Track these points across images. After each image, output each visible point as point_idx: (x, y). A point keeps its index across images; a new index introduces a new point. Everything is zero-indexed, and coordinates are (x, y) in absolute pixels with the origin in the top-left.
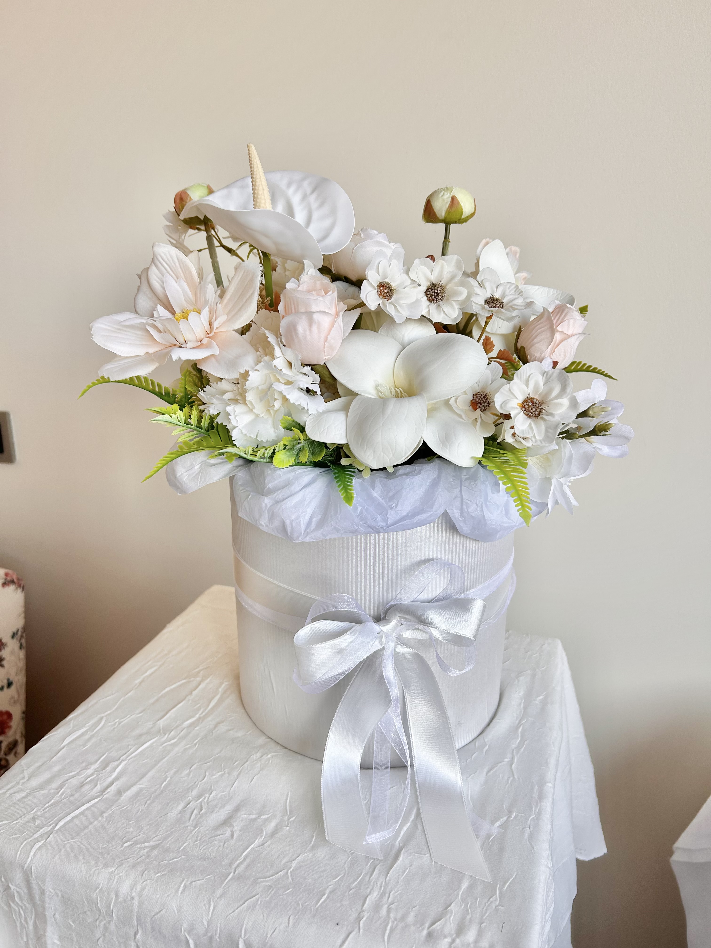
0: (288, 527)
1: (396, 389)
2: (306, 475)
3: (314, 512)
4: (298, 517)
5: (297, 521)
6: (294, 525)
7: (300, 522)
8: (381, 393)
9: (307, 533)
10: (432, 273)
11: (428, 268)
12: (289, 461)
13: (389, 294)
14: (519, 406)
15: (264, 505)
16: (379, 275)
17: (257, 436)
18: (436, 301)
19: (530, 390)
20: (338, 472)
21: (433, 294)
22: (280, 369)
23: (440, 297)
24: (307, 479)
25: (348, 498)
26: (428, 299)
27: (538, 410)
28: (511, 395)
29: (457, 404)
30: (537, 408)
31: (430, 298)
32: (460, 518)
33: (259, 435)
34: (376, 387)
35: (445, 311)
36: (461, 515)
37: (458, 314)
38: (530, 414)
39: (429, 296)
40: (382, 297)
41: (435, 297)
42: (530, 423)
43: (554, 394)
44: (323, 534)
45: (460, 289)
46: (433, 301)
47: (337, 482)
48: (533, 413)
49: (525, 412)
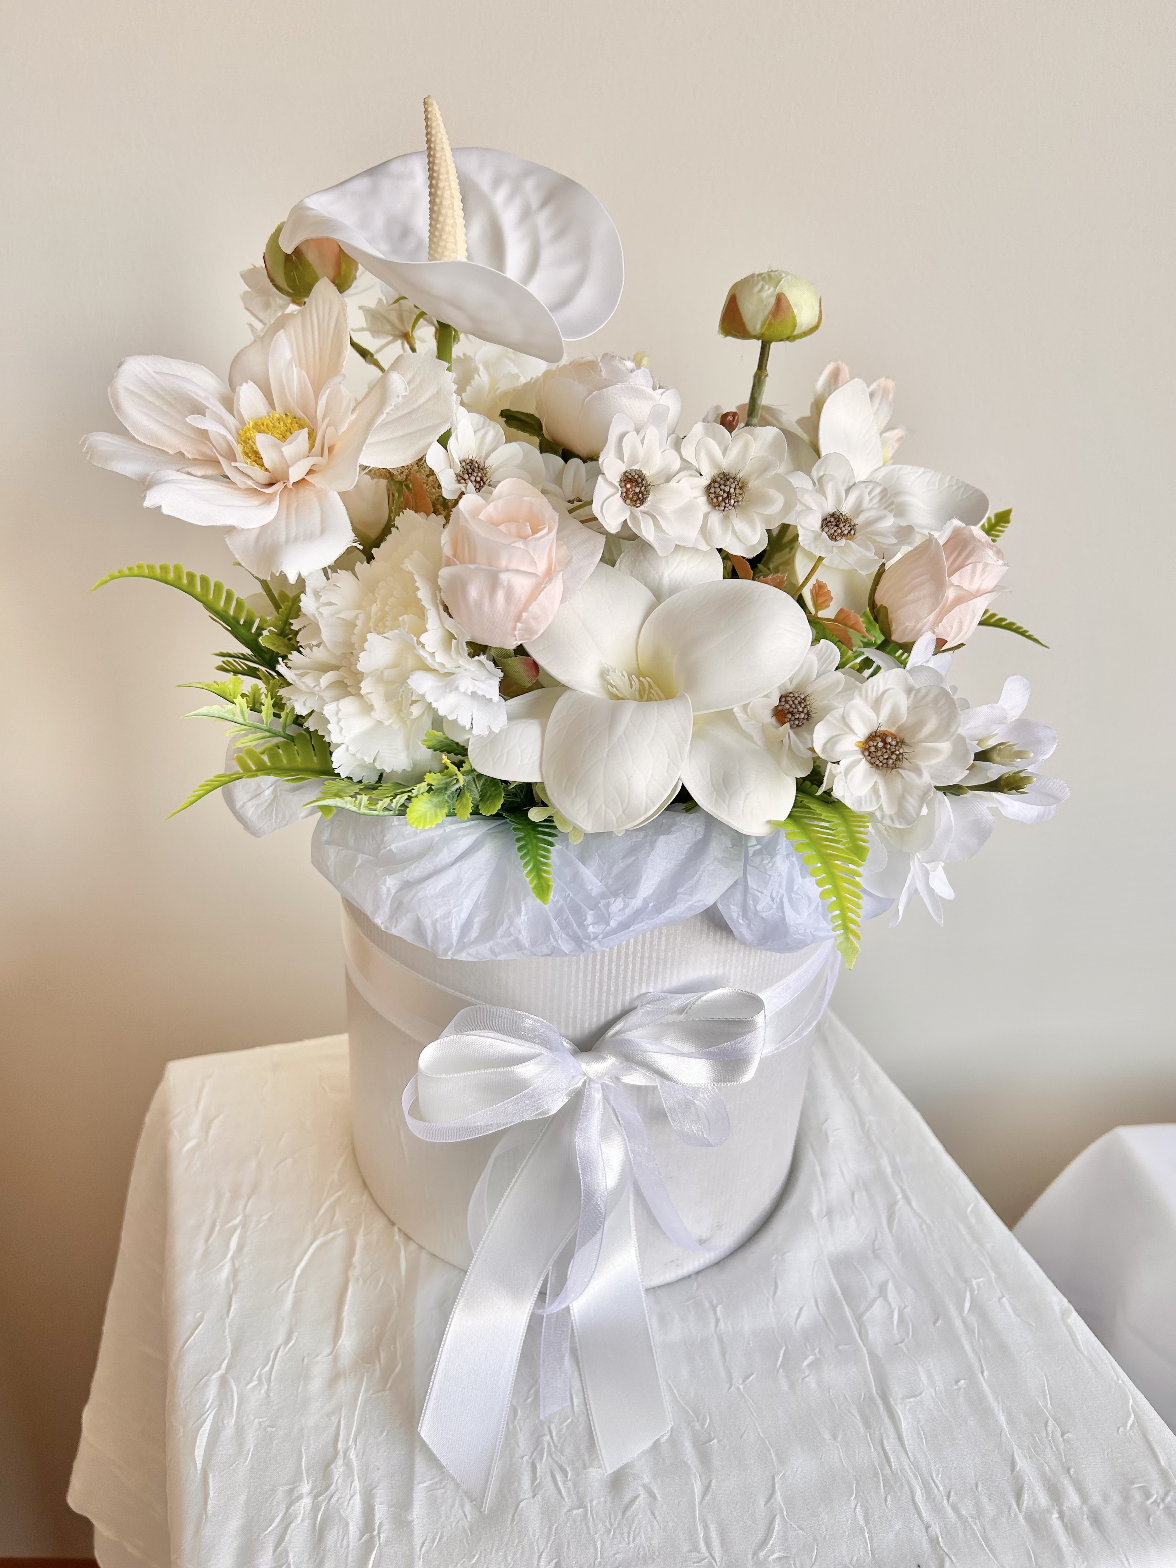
0: (428, 931)
1: (641, 678)
2: (464, 836)
3: (476, 905)
4: (447, 915)
5: (446, 921)
6: (439, 929)
7: (450, 923)
8: (612, 686)
9: (462, 946)
10: (724, 455)
11: (719, 444)
12: (436, 815)
13: (643, 495)
14: (857, 746)
15: (384, 890)
16: (624, 462)
17: (374, 761)
18: (725, 507)
19: (881, 720)
20: (525, 836)
21: (722, 493)
22: (431, 651)
23: (732, 502)
24: (465, 842)
25: (542, 889)
26: (710, 501)
27: (894, 757)
28: (846, 729)
29: (747, 715)
30: (893, 753)
31: (715, 500)
32: (741, 921)
33: (378, 759)
34: (603, 674)
35: (736, 528)
36: (743, 915)
37: (761, 539)
38: (878, 762)
39: (713, 496)
40: (629, 501)
41: (724, 500)
42: (876, 782)
43: (927, 730)
44: (492, 950)
45: (772, 492)
46: (719, 506)
47: (522, 857)
48: (884, 761)
49: (870, 758)
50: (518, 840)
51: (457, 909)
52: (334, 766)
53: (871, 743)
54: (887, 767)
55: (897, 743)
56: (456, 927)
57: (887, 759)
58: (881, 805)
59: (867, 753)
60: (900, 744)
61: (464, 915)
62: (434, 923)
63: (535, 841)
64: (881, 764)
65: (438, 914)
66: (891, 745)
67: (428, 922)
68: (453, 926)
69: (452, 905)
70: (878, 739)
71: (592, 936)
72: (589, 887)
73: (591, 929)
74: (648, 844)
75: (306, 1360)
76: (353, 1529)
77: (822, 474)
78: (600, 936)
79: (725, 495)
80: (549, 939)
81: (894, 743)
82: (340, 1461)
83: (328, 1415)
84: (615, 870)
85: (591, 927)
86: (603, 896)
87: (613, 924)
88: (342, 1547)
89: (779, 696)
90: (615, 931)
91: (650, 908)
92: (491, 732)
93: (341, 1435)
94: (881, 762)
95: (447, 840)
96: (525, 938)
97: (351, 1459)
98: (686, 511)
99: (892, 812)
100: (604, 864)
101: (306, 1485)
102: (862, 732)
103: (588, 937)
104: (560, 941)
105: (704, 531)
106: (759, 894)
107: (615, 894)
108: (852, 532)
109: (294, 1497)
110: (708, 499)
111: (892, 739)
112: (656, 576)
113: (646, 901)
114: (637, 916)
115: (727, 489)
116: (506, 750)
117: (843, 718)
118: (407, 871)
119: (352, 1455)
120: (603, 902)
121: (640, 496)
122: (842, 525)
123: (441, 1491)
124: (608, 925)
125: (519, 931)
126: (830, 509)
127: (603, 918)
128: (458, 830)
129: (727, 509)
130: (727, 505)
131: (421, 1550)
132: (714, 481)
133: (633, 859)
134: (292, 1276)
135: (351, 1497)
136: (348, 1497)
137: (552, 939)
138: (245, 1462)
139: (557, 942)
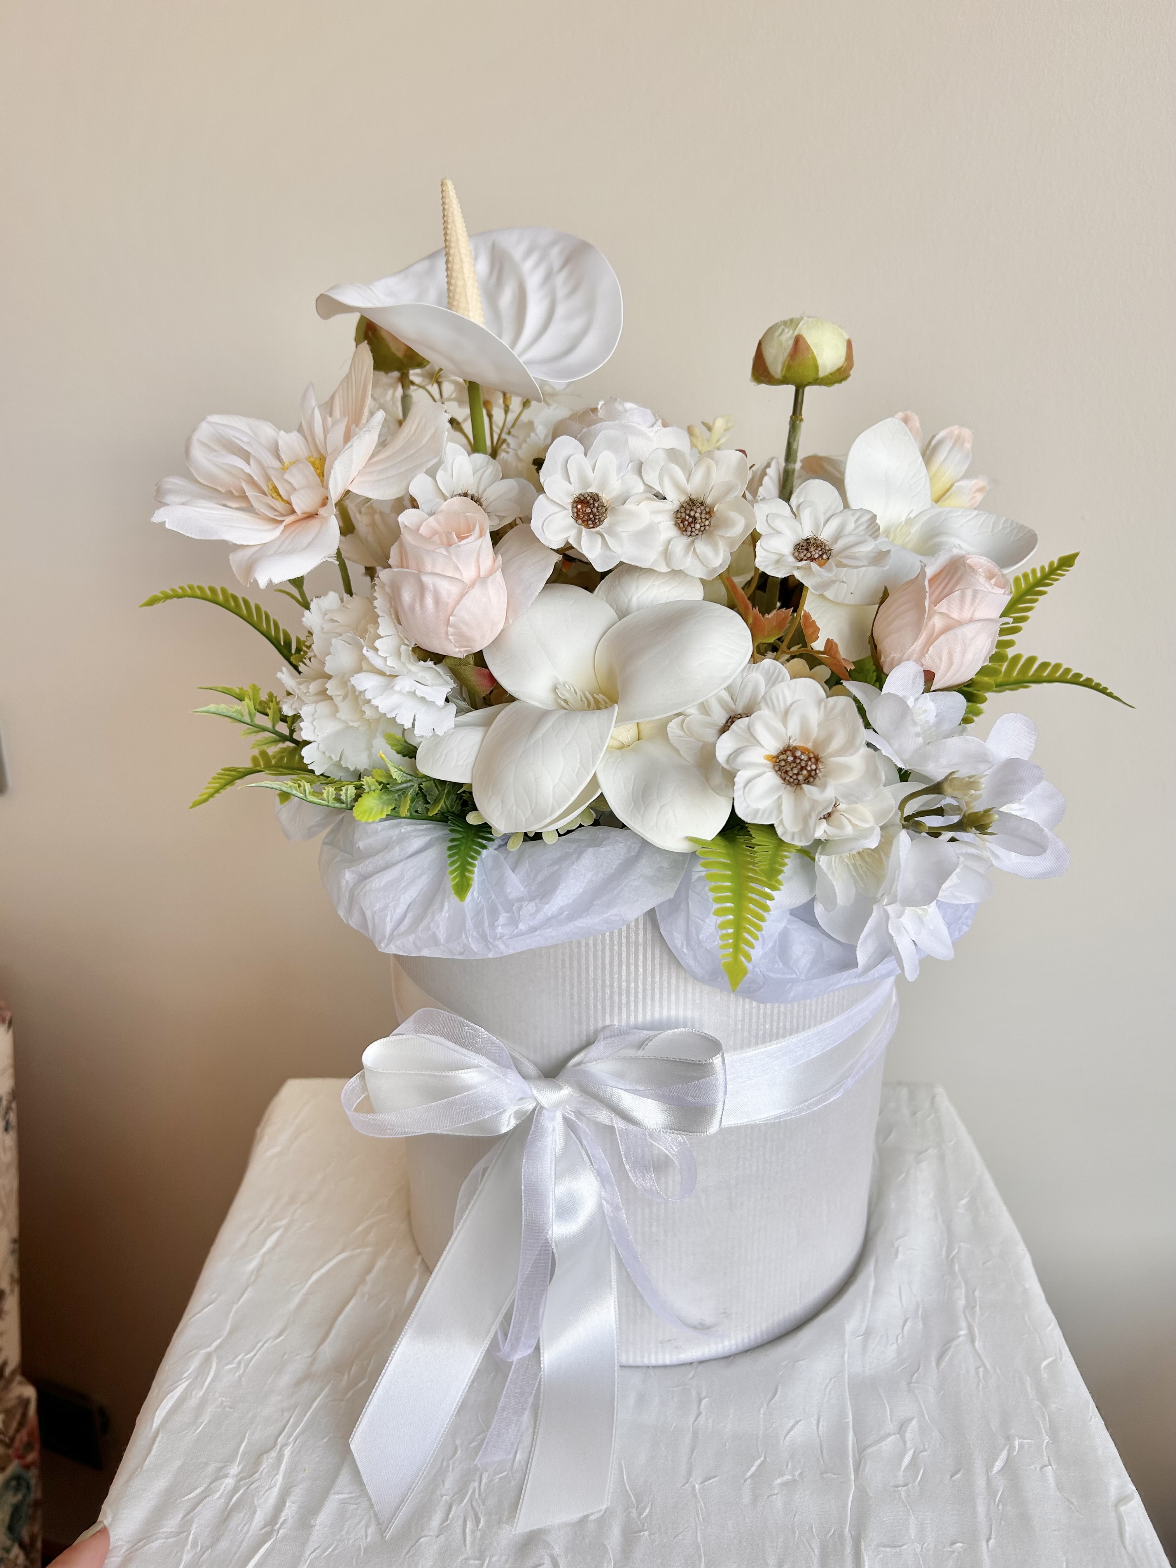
0: (369, 920)
1: (596, 696)
2: (417, 837)
3: (412, 903)
4: (385, 908)
5: (383, 913)
6: (377, 920)
7: (386, 917)
8: (560, 697)
9: (392, 939)
10: (688, 481)
11: (683, 469)
12: (382, 811)
13: (594, 515)
14: (768, 760)
15: (344, 883)
16: (571, 483)
17: (340, 760)
18: (692, 532)
19: (792, 733)
20: (463, 837)
21: (687, 517)
22: (384, 656)
23: (698, 526)
24: (417, 843)
25: (462, 888)
26: (677, 524)
27: (806, 772)
28: (752, 740)
29: (683, 730)
30: (803, 768)
31: (681, 525)
32: (685, 951)
33: (343, 757)
34: (555, 689)
35: (698, 550)
36: (688, 945)
37: (724, 561)
38: (788, 778)
39: (680, 520)
40: (580, 522)
41: (689, 524)
42: (781, 796)
43: (837, 743)
44: (415, 944)
45: (734, 515)
46: (686, 531)
47: (450, 856)
48: (795, 777)
49: (779, 773)
50: (452, 840)
51: (394, 903)
52: (306, 761)
53: (781, 757)
54: (799, 783)
55: (810, 759)
56: (391, 919)
57: (797, 774)
58: (782, 819)
59: (777, 767)
60: (813, 760)
61: (400, 911)
62: (374, 913)
63: (470, 843)
64: (792, 780)
65: (378, 906)
66: (801, 760)
67: (368, 914)
68: (388, 919)
69: (391, 899)
70: (789, 753)
71: (499, 936)
72: (509, 891)
73: (499, 930)
74: (576, 855)
75: (286, 1356)
76: (259, 1518)
77: (801, 500)
78: (504, 938)
79: (690, 520)
80: (461, 936)
81: (804, 757)
82: (274, 1454)
83: (283, 1411)
84: (540, 878)
85: (500, 927)
86: (521, 900)
87: (522, 927)
88: (241, 1531)
89: (727, 716)
90: (522, 934)
91: (563, 916)
92: (435, 735)
93: (286, 1431)
94: (791, 777)
95: (401, 839)
96: (441, 934)
97: (284, 1454)
98: (644, 535)
99: (796, 830)
100: (532, 871)
101: (236, 1467)
102: (772, 746)
103: (495, 938)
104: (470, 939)
105: (666, 554)
106: (701, 923)
107: (532, 899)
108: (825, 556)
109: (221, 1474)
110: (675, 524)
111: (804, 753)
112: (626, 600)
113: (561, 910)
114: (548, 922)
115: (692, 514)
116: (445, 752)
117: (749, 729)
118: (362, 865)
119: (287, 1452)
120: (516, 905)
121: (591, 516)
122: (812, 549)
123: (352, 1507)
124: (517, 928)
125: (438, 927)
126: (807, 533)
127: (514, 921)
128: (412, 831)
129: (693, 534)
130: (693, 530)
131: (309, 1556)
132: (682, 506)
133: (557, 867)
134: (307, 1281)
135: (269, 1489)
136: (267, 1487)
137: (463, 935)
138: (194, 1432)
139: (468, 940)
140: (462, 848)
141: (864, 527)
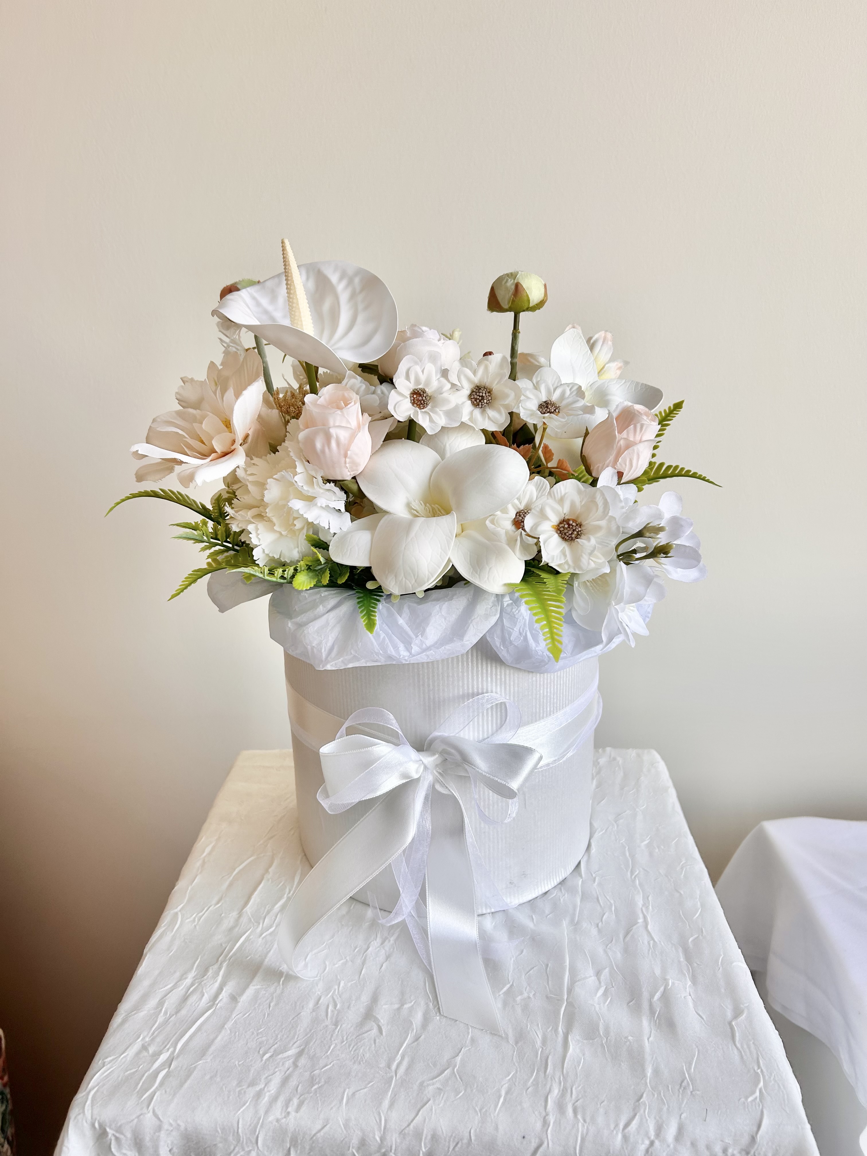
0: (309, 652)
1: (432, 505)
2: (332, 598)
4: (320, 643)
5: (319, 646)
6: (316, 651)
7: (322, 648)
8: (413, 509)
10: (474, 376)
12: (309, 584)
13: (424, 401)
14: (553, 528)
16: (410, 383)
17: (280, 557)
18: (481, 405)
19: (565, 511)
20: (364, 596)
21: (478, 397)
22: (301, 485)
23: (485, 401)
24: (333, 601)
25: (370, 625)
27: (575, 533)
28: (544, 517)
29: (494, 525)
30: (574, 530)
31: (475, 402)
32: (502, 648)
33: (282, 555)
34: (408, 502)
35: (489, 416)
38: (566, 537)
39: (473, 400)
40: (416, 405)
41: (480, 401)
42: (564, 548)
44: (344, 661)
45: (507, 391)
46: (478, 405)
47: (360, 608)
48: (570, 536)
49: (561, 534)
50: (358, 598)
52: (254, 558)
53: (561, 525)
54: (572, 540)
55: (577, 525)
56: (325, 650)
57: (571, 534)
58: (567, 560)
59: (559, 532)
61: (330, 644)
62: (312, 648)
63: (369, 599)
64: (568, 538)
65: (315, 643)
66: (573, 526)
67: (309, 648)
68: (323, 650)
70: (565, 522)
79: (480, 398)
81: (574, 524)
89: (515, 513)
94: (568, 536)
95: (322, 601)
102: (555, 520)
106: (512, 630)
108: (557, 410)
110: (471, 402)
111: (573, 522)
112: (442, 446)
115: (480, 394)
116: (350, 545)
117: (542, 511)
118: (299, 618)
121: (421, 402)
122: (549, 407)
126: (544, 398)
128: (328, 595)
129: (483, 407)
130: (483, 404)
132: (473, 391)
140: (365, 602)
141: (574, 393)
